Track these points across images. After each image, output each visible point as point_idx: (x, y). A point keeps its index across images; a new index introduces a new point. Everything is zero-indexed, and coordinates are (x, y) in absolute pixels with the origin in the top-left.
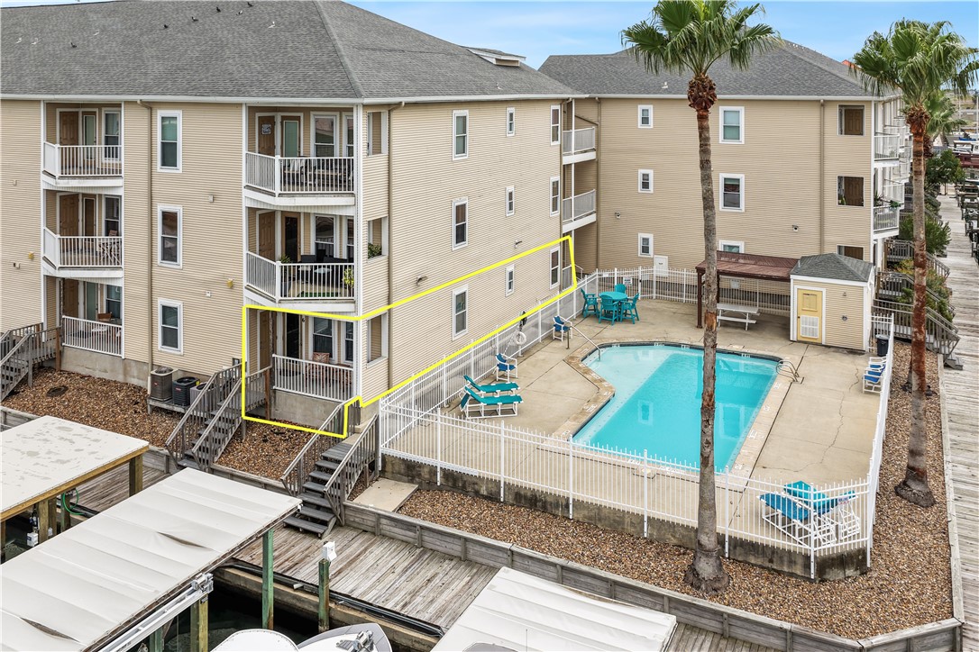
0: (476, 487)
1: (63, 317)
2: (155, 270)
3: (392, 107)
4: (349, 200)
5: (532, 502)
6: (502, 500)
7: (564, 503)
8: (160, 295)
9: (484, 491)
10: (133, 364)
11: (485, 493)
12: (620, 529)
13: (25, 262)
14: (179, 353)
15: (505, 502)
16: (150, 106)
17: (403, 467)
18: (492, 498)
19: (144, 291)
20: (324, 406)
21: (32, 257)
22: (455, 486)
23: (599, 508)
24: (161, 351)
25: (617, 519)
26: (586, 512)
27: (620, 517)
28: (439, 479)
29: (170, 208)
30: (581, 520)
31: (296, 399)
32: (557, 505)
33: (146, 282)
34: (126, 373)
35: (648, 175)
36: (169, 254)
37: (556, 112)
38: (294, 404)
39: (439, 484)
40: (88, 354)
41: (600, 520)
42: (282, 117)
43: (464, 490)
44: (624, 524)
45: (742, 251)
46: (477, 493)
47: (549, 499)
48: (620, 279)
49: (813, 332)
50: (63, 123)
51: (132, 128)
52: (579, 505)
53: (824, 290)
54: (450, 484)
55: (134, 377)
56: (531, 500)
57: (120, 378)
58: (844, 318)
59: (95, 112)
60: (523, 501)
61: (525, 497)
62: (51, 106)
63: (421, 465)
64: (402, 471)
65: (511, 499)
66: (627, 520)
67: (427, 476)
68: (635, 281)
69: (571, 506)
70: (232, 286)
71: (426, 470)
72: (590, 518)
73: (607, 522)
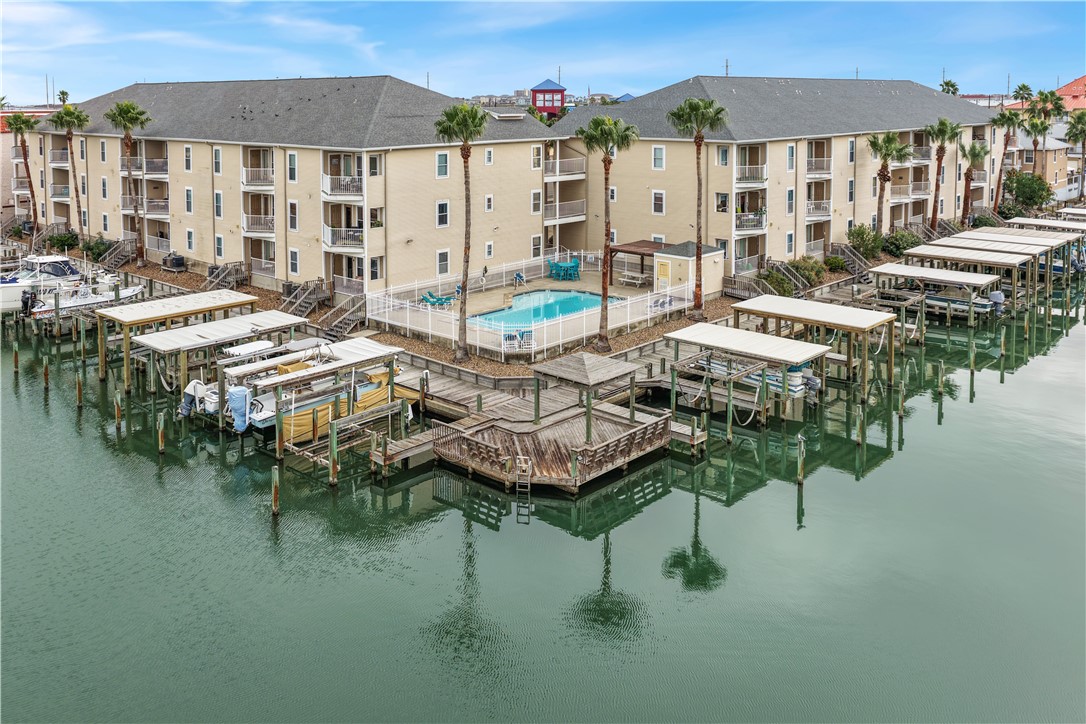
2: (288, 233)
3: (387, 151)
4: (360, 198)
8: (290, 246)
13: (235, 229)
14: (301, 275)
16: (284, 149)
19: (284, 244)
21: (238, 227)
24: (291, 274)
29: (294, 201)
33: (284, 240)
36: (293, 225)
37: (538, 149)
45: (664, 241)
48: (585, 257)
50: (252, 156)
51: (279, 160)
62: (245, 148)
68: (597, 259)
70: (317, 240)
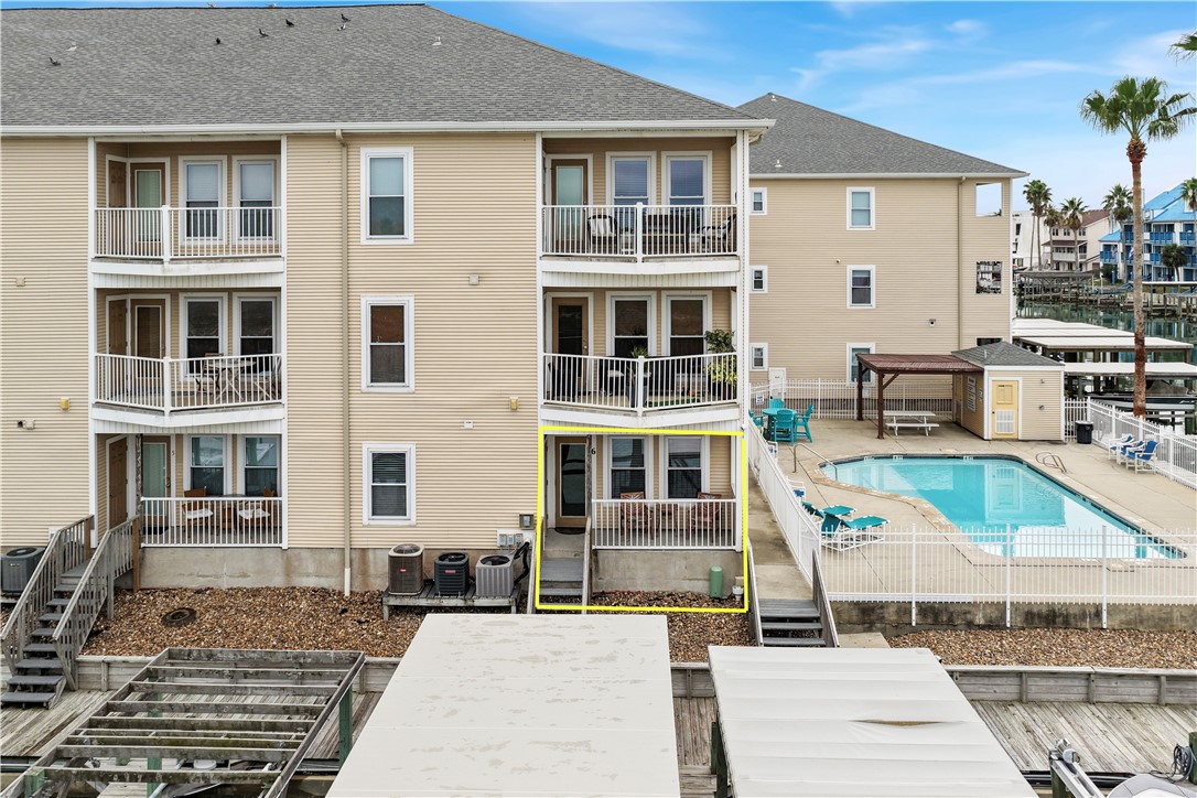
0: (968, 616)
1: (142, 499)
2: (355, 399)
4: (724, 265)
5: (1050, 619)
6: (1008, 625)
7: (1093, 610)
8: (367, 438)
9: (980, 620)
10: (305, 554)
11: (982, 622)
12: (1168, 627)
13: (45, 417)
14: (407, 523)
15: (1011, 628)
17: (854, 613)
18: (995, 625)
19: (333, 435)
20: (686, 558)
22: (936, 623)
23: (1139, 608)
24: (369, 526)
25: (1163, 616)
26: (1123, 617)
27: (1167, 613)
28: (914, 617)
29: (388, 299)
30: (1116, 627)
31: (635, 559)
32: (1083, 616)
33: (337, 420)
34: (289, 571)
35: (761, 272)
38: (632, 565)
39: (914, 624)
40: (202, 553)
41: (1141, 622)
42: (553, 160)
43: (951, 624)
44: (1172, 620)
46: (970, 625)
47: (1071, 611)
49: (1009, 427)
52: (1114, 609)
53: (1020, 379)
54: (930, 621)
55: (308, 575)
56: (1047, 617)
57: (278, 581)
58: (1041, 407)
59: (164, 164)
60: (1036, 621)
61: (1039, 615)
63: (883, 605)
64: (855, 619)
65: (1019, 621)
66: (1176, 615)
67: (894, 618)
69: (1105, 614)
71: (892, 609)
72: (1128, 623)
73: (1150, 622)
